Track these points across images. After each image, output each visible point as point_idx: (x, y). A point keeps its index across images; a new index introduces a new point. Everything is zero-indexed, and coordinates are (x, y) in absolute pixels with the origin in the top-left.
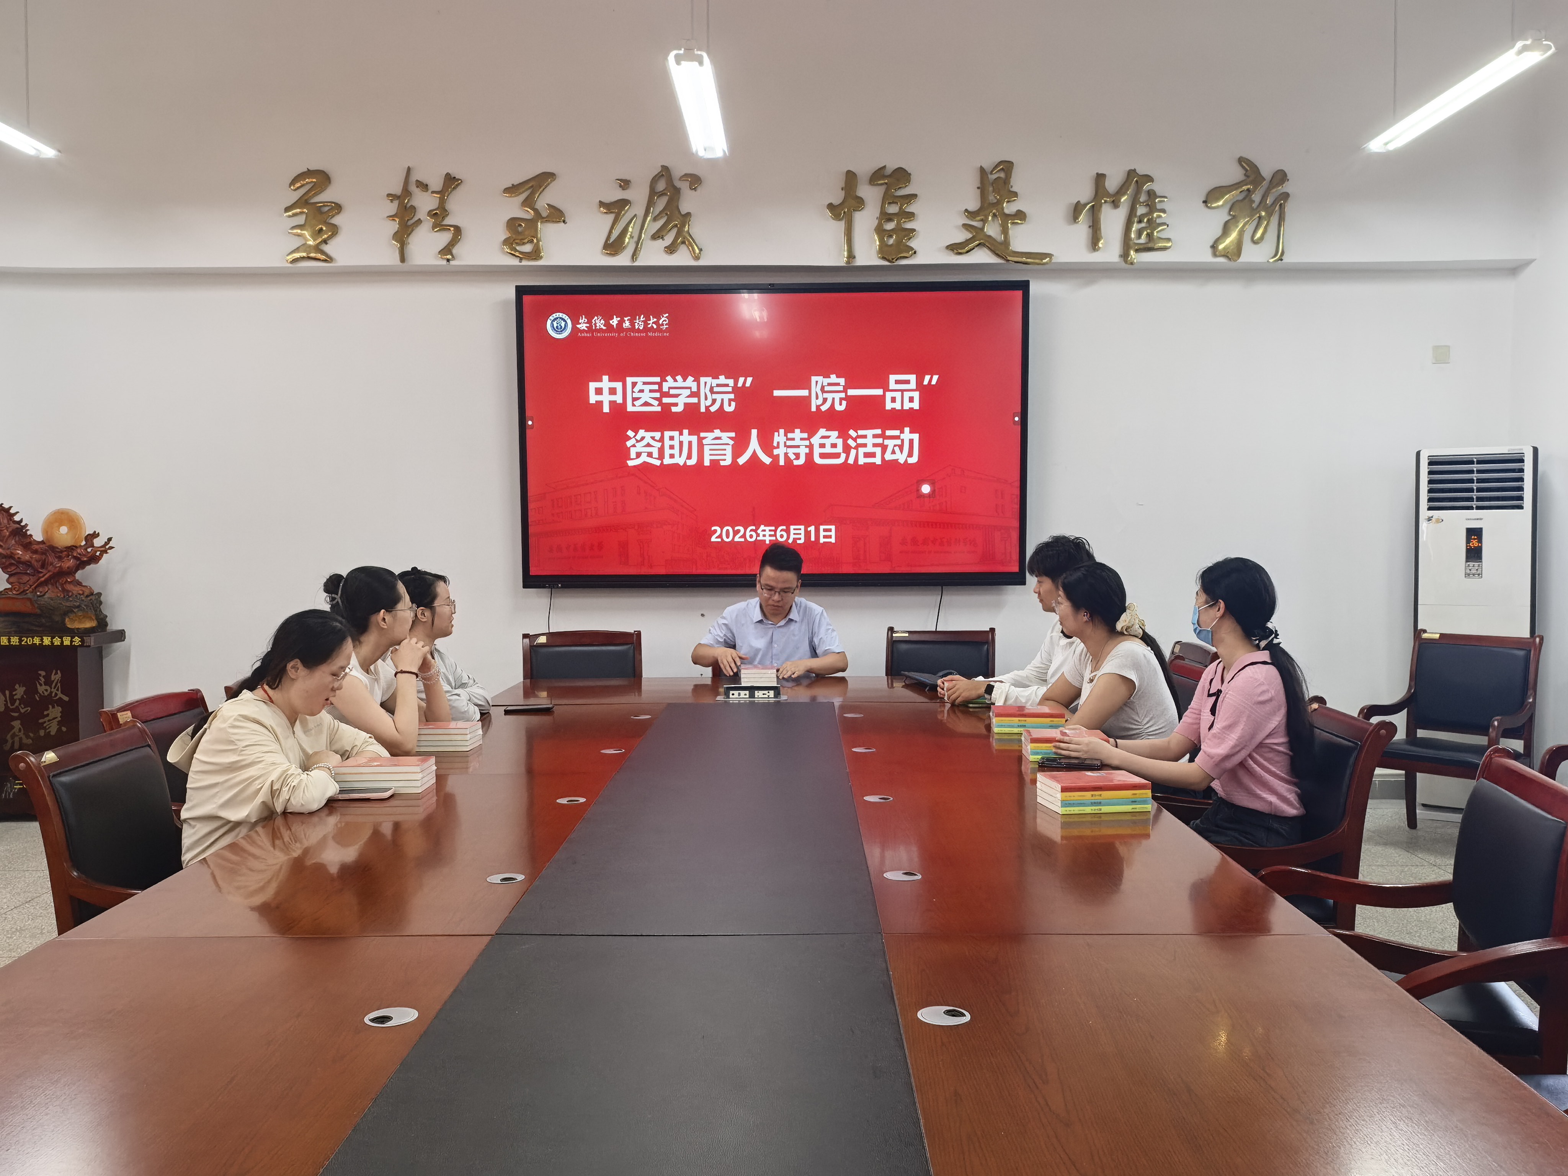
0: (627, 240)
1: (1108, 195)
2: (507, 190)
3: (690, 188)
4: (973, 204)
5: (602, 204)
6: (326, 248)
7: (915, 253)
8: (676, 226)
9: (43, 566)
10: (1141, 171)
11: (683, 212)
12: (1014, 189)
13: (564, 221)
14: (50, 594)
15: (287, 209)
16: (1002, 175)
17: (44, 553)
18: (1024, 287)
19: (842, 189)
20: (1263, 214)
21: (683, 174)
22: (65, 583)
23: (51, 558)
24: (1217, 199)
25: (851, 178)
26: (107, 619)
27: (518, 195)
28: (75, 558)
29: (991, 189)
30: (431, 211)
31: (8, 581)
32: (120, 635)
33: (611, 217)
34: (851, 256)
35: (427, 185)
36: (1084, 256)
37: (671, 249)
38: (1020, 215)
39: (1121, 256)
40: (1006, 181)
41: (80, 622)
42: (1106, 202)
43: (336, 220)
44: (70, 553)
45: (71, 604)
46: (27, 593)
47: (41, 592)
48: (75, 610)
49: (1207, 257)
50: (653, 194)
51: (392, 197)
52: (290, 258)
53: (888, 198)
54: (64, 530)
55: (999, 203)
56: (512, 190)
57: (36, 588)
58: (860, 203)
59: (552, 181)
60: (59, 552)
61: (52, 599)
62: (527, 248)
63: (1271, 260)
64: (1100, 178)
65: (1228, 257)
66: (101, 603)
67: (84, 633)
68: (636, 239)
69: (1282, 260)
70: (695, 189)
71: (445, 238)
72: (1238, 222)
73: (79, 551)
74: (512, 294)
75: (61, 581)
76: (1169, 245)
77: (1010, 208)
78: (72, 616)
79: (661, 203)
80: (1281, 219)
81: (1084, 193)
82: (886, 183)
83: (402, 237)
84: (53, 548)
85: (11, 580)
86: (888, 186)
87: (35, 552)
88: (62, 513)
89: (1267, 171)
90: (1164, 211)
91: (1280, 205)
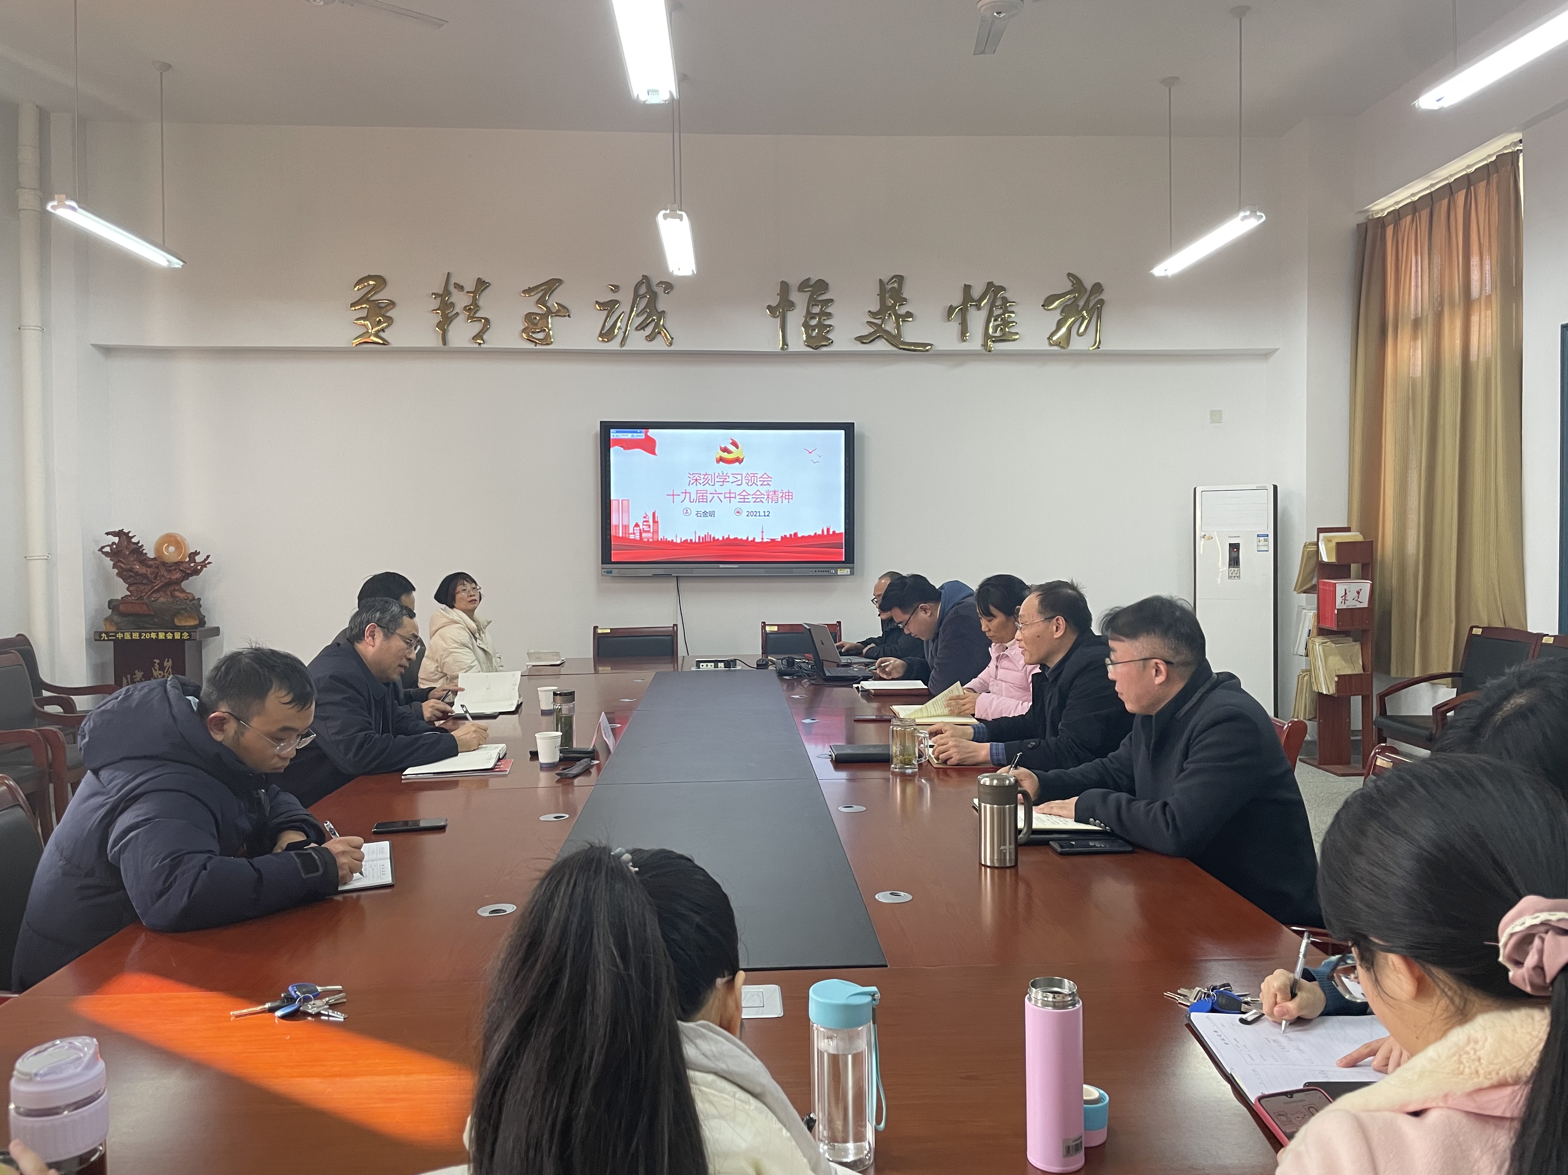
0: (616, 331)
1: (973, 300)
2: (524, 292)
3: (664, 292)
4: (875, 308)
5: (597, 302)
6: (384, 335)
7: (832, 342)
8: (654, 320)
9: (156, 578)
10: (997, 283)
11: (660, 310)
12: (904, 296)
13: (569, 316)
14: (162, 599)
15: (353, 305)
16: (896, 285)
17: (157, 568)
19: (778, 295)
20: (1085, 314)
21: (659, 281)
22: (173, 591)
24: (1053, 303)
25: (785, 287)
26: (206, 619)
27: (533, 295)
28: (180, 571)
29: (888, 295)
30: (466, 307)
31: (128, 589)
32: (216, 631)
33: (605, 313)
34: (785, 343)
35: (463, 287)
36: (956, 345)
37: (651, 338)
38: (909, 314)
39: (982, 345)
40: (899, 290)
41: (186, 621)
42: (971, 305)
43: (391, 314)
44: (177, 567)
45: (180, 607)
46: (144, 599)
47: (155, 598)
48: (182, 612)
49: (1044, 346)
50: (636, 295)
51: (435, 295)
52: (356, 341)
53: (812, 302)
54: (171, 549)
55: (894, 305)
56: (528, 291)
57: (151, 594)
58: (792, 305)
59: (559, 286)
60: (168, 566)
61: (163, 603)
62: (541, 336)
63: (1090, 349)
64: (967, 288)
65: (1060, 346)
66: (200, 606)
67: (191, 630)
68: (623, 330)
69: (1099, 348)
70: (668, 293)
71: (477, 327)
72: (1066, 321)
73: (184, 566)
75: (171, 588)
76: (1017, 337)
77: (901, 310)
78: (179, 617)
79: (642, 303)
80: (1099, 317)
81: (956, 299)
82: (810, 291)
83: (444, 325)
84: (164, 564)
85: (131, 588)
86: (812, 293)
87: (150, 566)
88: (171, 537)
89: (1088, 285)
90: (1012, 312)
91: (1098, 308)
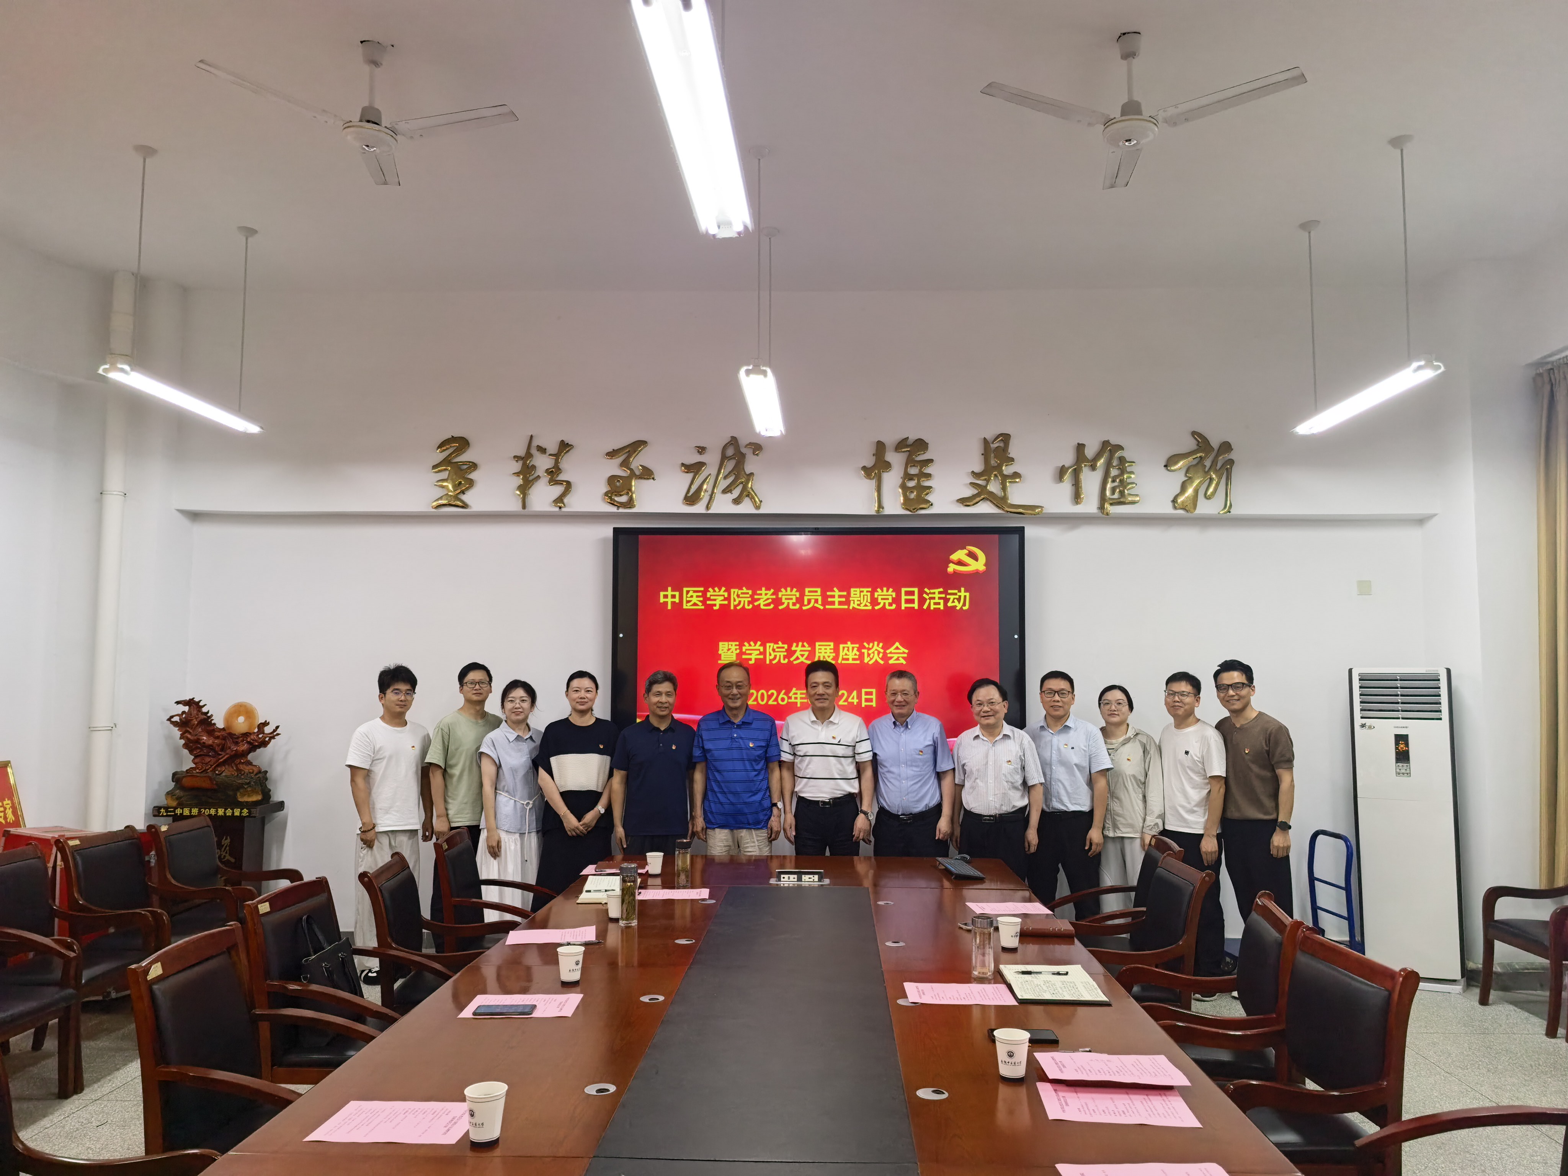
0: (702, 494)
1: (1086, 460)
2: (608, 454)
3: (753, 454)
4: (978, 468)
5: (683, 465)
6: (465, 498)
7: (932, 505)
8: (742, 483)
9: (222, 750)
10: (1114, 441)
11: (748, 472)
12: (1010, 456)
13: (653, 479)
14: (227, 772)
15: (434, 467)
16: (1002, 445)
17: (224, 738)
18: (1021, 531)
19: (874, 455)
20: (1214, 476)
21: (748, 442)
22: (239, 764)
23: (229, 743)
24: (1176, 463)
25: (880, 447)
26: (271, 793)
27: (617, 458)
28: (248, 743)
29: (992, 455)
30: (547, 470)
31: (193, 761)
32: (281, 805)
33: (691, 475)
34: (880, 506)
35: (546, 449)
36: (1068, 508)
37: (737, 501)
38: (1016, 475)
39: (1099, 508)
40: (1005, 449)
41: (249, 796)
42: (1085, 466)
43: (473, 476)
44: (245, 739)
45: (243, 781)
46: (207, 773)
47: (219, 771)
48: (246, 787)
49: (1168, 509)
50: (724, 458)
51: (517, 458)
52: (435, 504)
53: (910, 462)
54: (241, 719)
55: (999, 468)
56: (612, 454)
57: (215, 767)
58: (887, 466)
59: (643, 448)
60: (235, 738)
61: (226, 776)
62: (624, 499)
63: (1222, 512)
64: (1080, 447)
65: (1185, 509)
66: (266, 779)
67: (250, 806)
68: (710, 493)
69: (1230, 512)
70: (757, 455)
71: (558, 490)
72: (1192, 482)
73: (252, 737)
74: (610, 533)
75: (237, 761)
76: (1138, 499)
77: (1007, 470)
78: (241, 790)
79: (730, 465)
80: (1229, 478)
81: (1068, 459)
82: (909, 451)
83: (524, 489)
84: (231, 735)
85: (196, 761)
86: (910, 454)
87: (218, 737)
88: (241, 706)
89: (1215, 443)
90: (1132, 473)
91: (1227, 469)
